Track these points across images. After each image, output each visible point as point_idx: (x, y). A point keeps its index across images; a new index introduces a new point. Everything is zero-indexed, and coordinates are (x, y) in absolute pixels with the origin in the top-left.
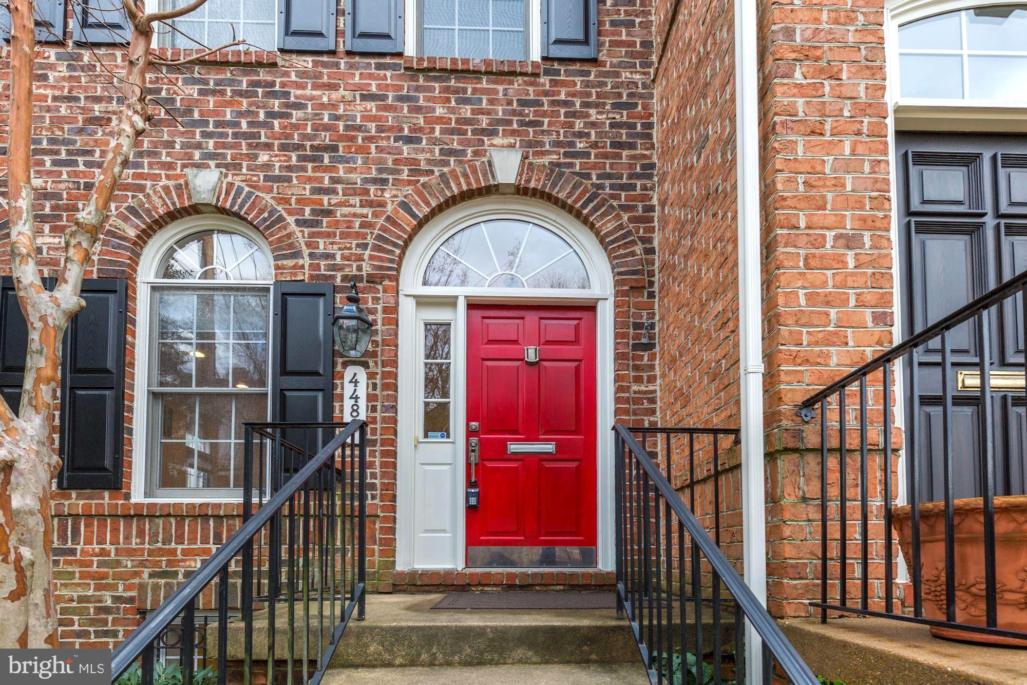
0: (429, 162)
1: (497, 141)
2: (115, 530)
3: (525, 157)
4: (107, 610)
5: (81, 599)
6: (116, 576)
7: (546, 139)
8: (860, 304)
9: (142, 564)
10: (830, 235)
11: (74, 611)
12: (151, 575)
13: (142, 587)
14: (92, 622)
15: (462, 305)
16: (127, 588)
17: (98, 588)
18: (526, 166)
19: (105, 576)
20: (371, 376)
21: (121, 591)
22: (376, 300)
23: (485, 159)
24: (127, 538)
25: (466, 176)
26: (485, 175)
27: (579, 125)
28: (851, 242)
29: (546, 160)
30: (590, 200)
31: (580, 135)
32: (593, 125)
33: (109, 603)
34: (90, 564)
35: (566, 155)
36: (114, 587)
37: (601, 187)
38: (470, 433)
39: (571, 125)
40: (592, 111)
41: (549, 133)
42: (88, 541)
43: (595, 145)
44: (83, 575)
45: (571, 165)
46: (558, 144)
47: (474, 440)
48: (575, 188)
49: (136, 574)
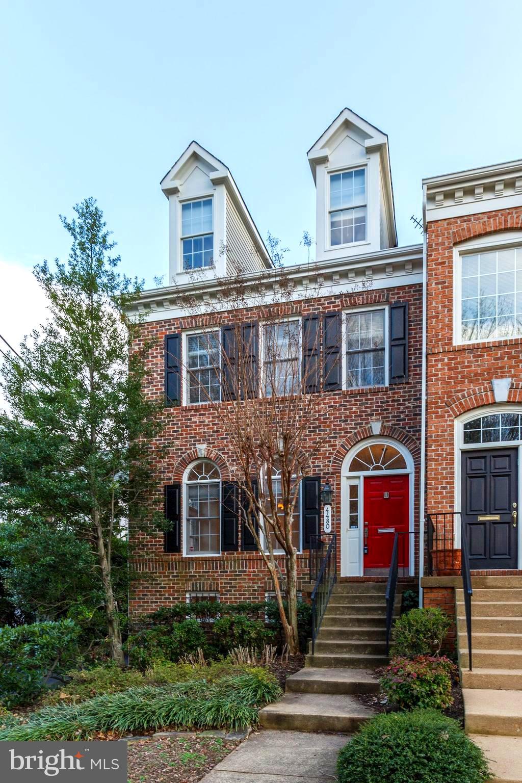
0: (351, 428)
1: (373, 418)
2: (257, 564)
3: (383, 423)
4: (255, 590)
5: (249, 587)
6: (259, 579)
7: (390, 415)
8: (446, 503)
9: (265, 575)
10: (440, 486)
11: (246, 591)
12: (268, 579)
13: (265, 583)
14: (252, 594)
15: (362, 479)
16: (261, 583)
17: (253, 583)
18: (383, 427)
19: (254, 579)
20: (332, 508)
21: (259, 585)
22: (334, 481)
23: (369, 425)
24: (261, 567)
25: (363, 433)
26: (369, 432)
27: (402, 408)
28: (445, 488)
29: (390, 423)
30: (405, 438)
31: (402, 412)
32: (407, 408)
33: (256, 588)
34: (250, 575)
35: (397, 420)
36: (257, 583)
37: (409, 432)
38: (365, 526)
39: (399, 409)
40: (407, 402)
41: (391, 413)
42: (250, 568)
43: (407, 416)
44: (249, 579)
45: (399, 424)
46: (393, 417)
47: (366, 529)
48: (400, 434)
49: (264, 578)
